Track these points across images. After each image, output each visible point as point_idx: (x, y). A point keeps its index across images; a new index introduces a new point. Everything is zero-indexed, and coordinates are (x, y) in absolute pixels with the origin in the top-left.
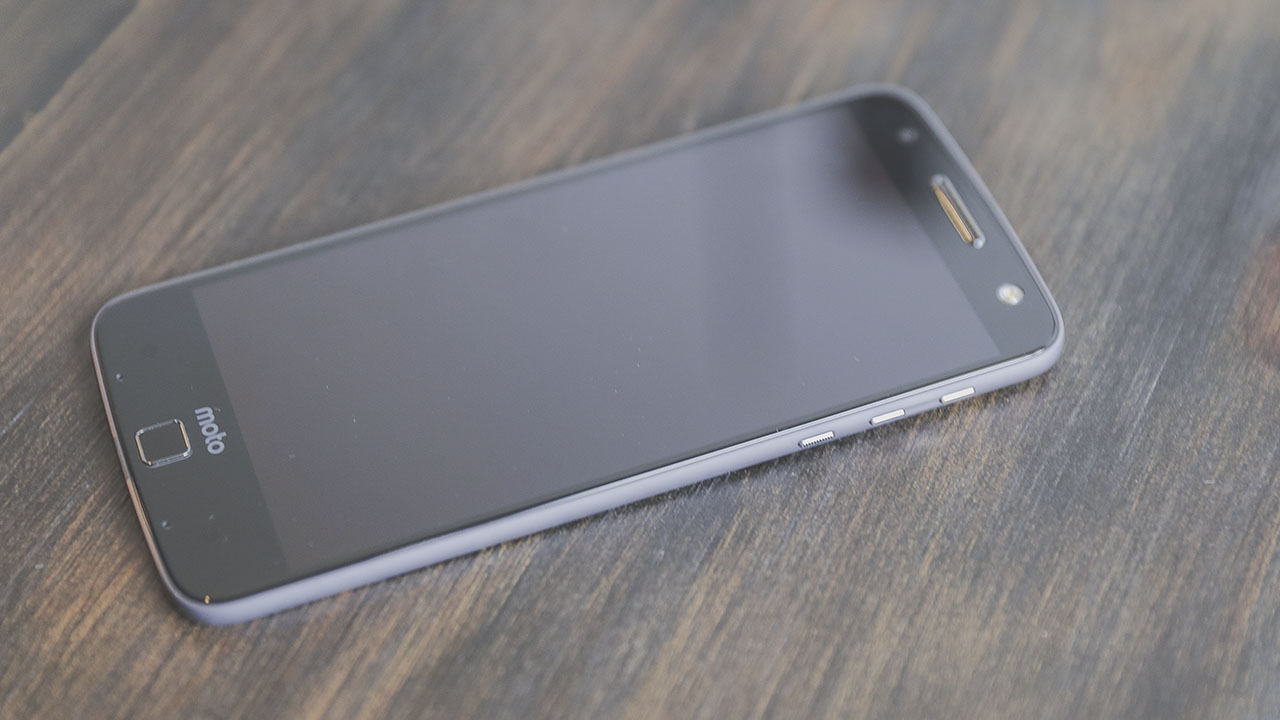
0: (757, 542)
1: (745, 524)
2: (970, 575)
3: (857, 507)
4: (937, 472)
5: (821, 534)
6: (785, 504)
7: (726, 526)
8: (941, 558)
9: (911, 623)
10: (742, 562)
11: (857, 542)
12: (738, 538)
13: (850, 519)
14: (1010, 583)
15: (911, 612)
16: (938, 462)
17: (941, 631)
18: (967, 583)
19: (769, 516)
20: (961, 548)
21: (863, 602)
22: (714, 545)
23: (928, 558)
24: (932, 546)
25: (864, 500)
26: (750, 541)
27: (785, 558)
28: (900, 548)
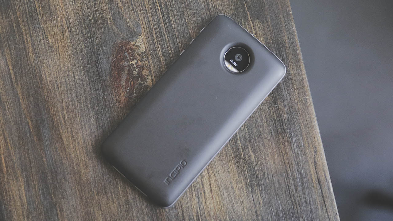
0: (64, 210)
1: (59, 206)
2: (104, 193)
3: (76, 191)
4: (85, 174)
5: (74, 201)
6: (63, 198)
7: (57, 210)
8: (98, 193)
9: (101, 210)
10: (65, 216)
11: (81, 198)
12: (60, 211)
13: (77, 194)
14: (112, 191)
15: (100, 208)
16: (84, 171)
17: (107, 209)
18: (105, 195)
19: (63, 203)
20: (100, 188)
21: (90, 211)
22: (57, 216)
23: (95, 194)
24: (94, 191)
25: (77, 189)
26: (63, 211)
27: (71, 210)
28: (89, 195)
